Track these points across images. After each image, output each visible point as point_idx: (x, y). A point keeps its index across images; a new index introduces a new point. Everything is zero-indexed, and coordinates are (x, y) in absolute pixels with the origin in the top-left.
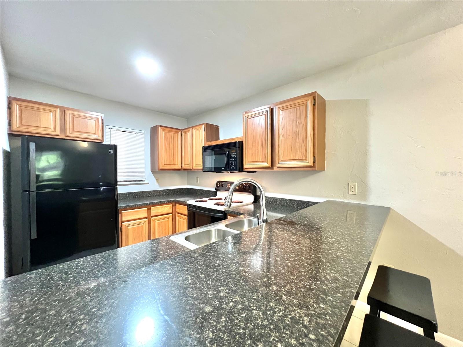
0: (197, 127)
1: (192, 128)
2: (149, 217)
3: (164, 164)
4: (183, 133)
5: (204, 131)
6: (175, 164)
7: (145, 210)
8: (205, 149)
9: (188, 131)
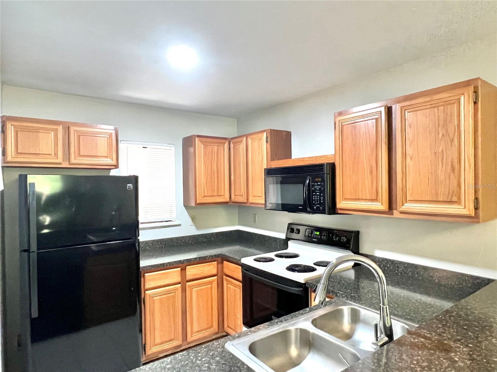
0: (255, 136)
1: (247, 136)
2: (184, 281)
3: (203, 196)
4: (232, 145)
5: (267, 142)
6: (220, 194)
7: (178, 270)
8: (269, 172)
9: (241, 142)
